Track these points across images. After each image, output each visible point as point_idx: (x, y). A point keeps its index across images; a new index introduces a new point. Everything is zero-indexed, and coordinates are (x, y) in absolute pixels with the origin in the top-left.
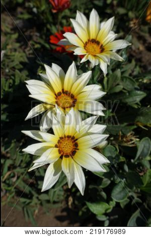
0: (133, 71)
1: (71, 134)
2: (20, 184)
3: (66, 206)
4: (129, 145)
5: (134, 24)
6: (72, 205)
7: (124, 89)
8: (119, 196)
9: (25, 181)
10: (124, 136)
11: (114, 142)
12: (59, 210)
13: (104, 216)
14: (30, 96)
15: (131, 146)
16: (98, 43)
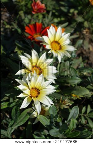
0: (79, 65)
1: (37, 87)
5: (87, 32)
16: (59, 44)
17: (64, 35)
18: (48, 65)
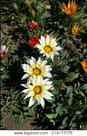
0: (66, 56)
1: (39, 85)
2: (14, 108)
3: (36, 118)
4: (63, 89)
5: (67, 34)
6: (38, 117)
7: (61, 65)
8: (59, 111)
9: (17, 107)
10: (61, 85)
11: (57, 88)
12: (33, 120)
13: (53, 120)
14: (24, 71)
15: (64, 89)
16: (50, 47)
17: (52, 40)
18: (44, 66)
